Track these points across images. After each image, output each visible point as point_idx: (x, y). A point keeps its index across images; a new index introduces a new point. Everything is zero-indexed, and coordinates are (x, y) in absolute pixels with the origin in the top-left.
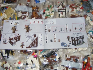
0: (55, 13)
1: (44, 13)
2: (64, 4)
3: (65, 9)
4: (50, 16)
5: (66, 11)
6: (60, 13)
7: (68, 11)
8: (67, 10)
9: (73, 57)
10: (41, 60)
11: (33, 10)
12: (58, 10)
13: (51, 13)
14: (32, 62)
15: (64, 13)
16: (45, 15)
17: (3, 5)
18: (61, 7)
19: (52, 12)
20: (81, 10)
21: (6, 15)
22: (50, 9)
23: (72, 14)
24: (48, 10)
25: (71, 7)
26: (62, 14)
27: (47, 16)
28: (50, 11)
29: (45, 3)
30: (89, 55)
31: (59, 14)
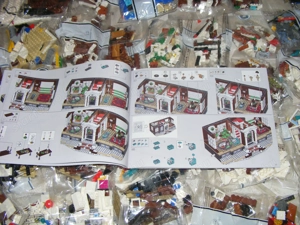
0: (183, 52)
2: (216, 26)
3: (219, 43)
4: (168, 61)
5: (219, 49)
6: (200, 53)
7: (228, 50)
8: (223, 46)
11: (112, 40)
12: (196, 44)
13: (169, 50)
15: (214, 54)
16: (151, 56)
17: (19, 21)
18: (205, 35)
19: (174, 48)
20: (273, 49)
21: (24, 48)
22: (168, 39)
23: (241, 58)
24: (162, 41)
25: (237, 35)
26: (207, 57)
27: (158, 58)
28: (167, 44)
31: (199, 58)
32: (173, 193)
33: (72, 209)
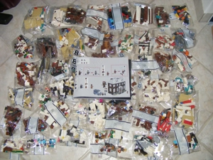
0: (134, 47)
1: (119, 45)
2: (149, 35)
3: (149, 43)
4: (127, 51)
5: (149, 46)
6: (141, 47)
7: (153, 47)
8: (151, 45)
9: (148, 107)
10: (108, 107)
11: (105, 39)
12: (140, 43)
13: (128, 46)
14: (97, 107)
15: (147, 48)
16: (121, 48)
18: (144, 38)
19: (131, 45)
20: (172, 47)
22: (128, 41)
23: (157, 51)
24: (125, 41)
25: (157, 41)
26: (144, 49)
27: (124, 49)
28: (128, 43)
29: (122, 30)
30: (170, 109)
31: (140, 50)
32: (126, 105)
33: (90, 109)
